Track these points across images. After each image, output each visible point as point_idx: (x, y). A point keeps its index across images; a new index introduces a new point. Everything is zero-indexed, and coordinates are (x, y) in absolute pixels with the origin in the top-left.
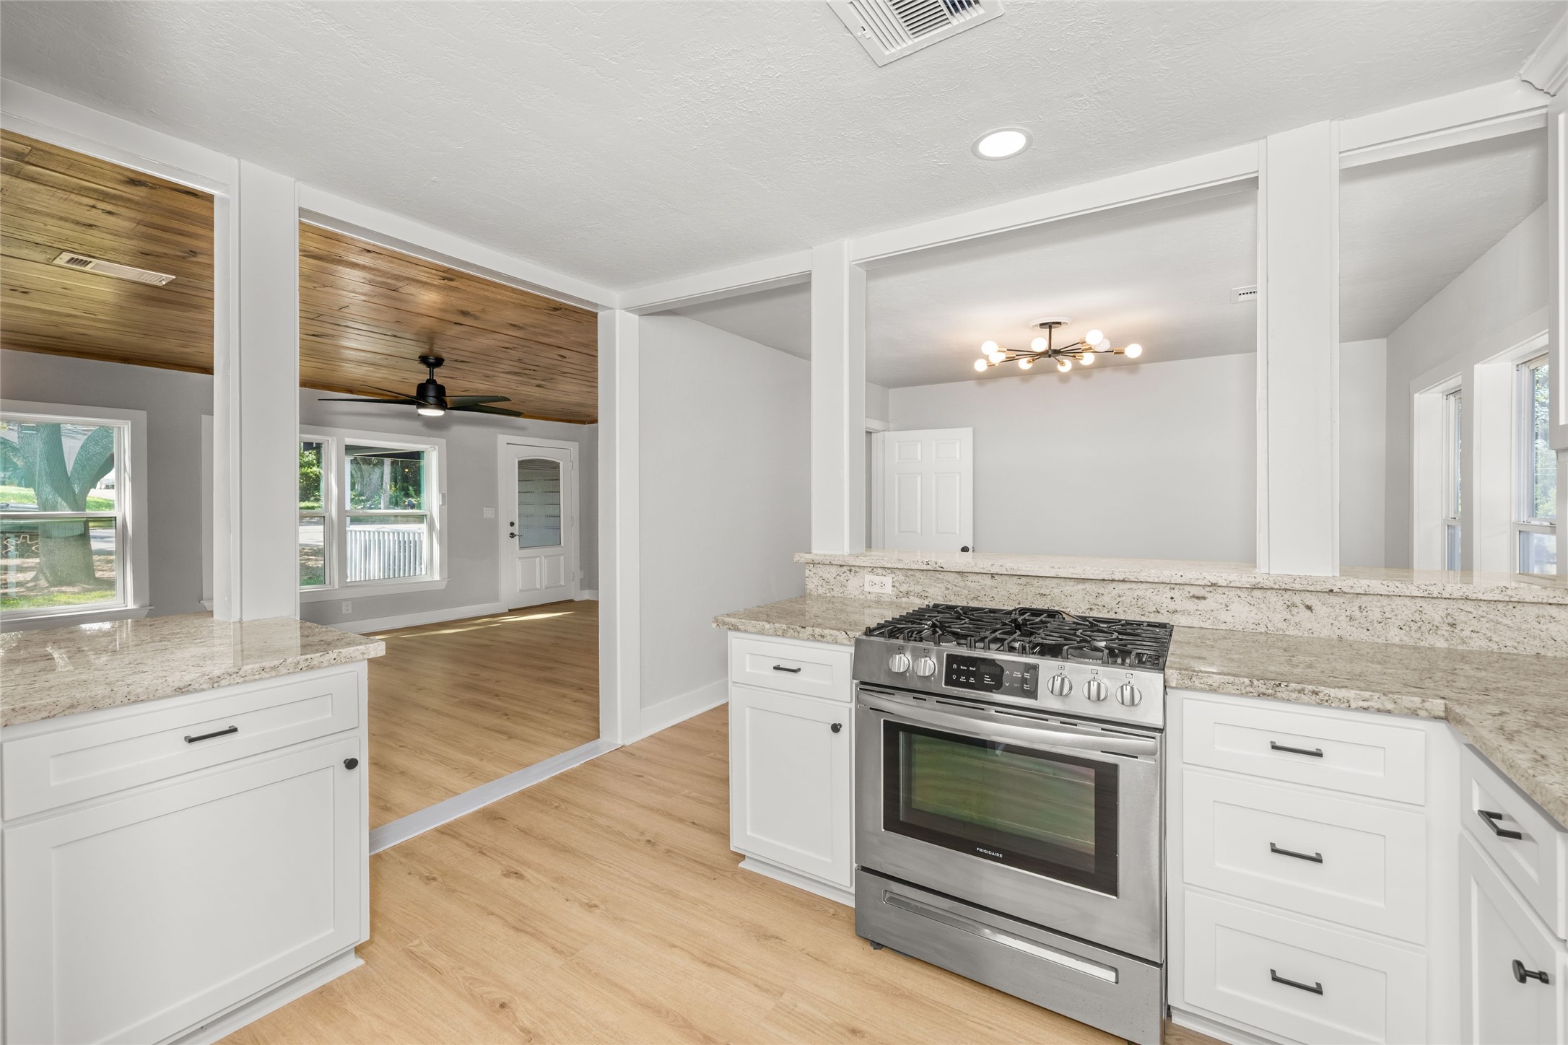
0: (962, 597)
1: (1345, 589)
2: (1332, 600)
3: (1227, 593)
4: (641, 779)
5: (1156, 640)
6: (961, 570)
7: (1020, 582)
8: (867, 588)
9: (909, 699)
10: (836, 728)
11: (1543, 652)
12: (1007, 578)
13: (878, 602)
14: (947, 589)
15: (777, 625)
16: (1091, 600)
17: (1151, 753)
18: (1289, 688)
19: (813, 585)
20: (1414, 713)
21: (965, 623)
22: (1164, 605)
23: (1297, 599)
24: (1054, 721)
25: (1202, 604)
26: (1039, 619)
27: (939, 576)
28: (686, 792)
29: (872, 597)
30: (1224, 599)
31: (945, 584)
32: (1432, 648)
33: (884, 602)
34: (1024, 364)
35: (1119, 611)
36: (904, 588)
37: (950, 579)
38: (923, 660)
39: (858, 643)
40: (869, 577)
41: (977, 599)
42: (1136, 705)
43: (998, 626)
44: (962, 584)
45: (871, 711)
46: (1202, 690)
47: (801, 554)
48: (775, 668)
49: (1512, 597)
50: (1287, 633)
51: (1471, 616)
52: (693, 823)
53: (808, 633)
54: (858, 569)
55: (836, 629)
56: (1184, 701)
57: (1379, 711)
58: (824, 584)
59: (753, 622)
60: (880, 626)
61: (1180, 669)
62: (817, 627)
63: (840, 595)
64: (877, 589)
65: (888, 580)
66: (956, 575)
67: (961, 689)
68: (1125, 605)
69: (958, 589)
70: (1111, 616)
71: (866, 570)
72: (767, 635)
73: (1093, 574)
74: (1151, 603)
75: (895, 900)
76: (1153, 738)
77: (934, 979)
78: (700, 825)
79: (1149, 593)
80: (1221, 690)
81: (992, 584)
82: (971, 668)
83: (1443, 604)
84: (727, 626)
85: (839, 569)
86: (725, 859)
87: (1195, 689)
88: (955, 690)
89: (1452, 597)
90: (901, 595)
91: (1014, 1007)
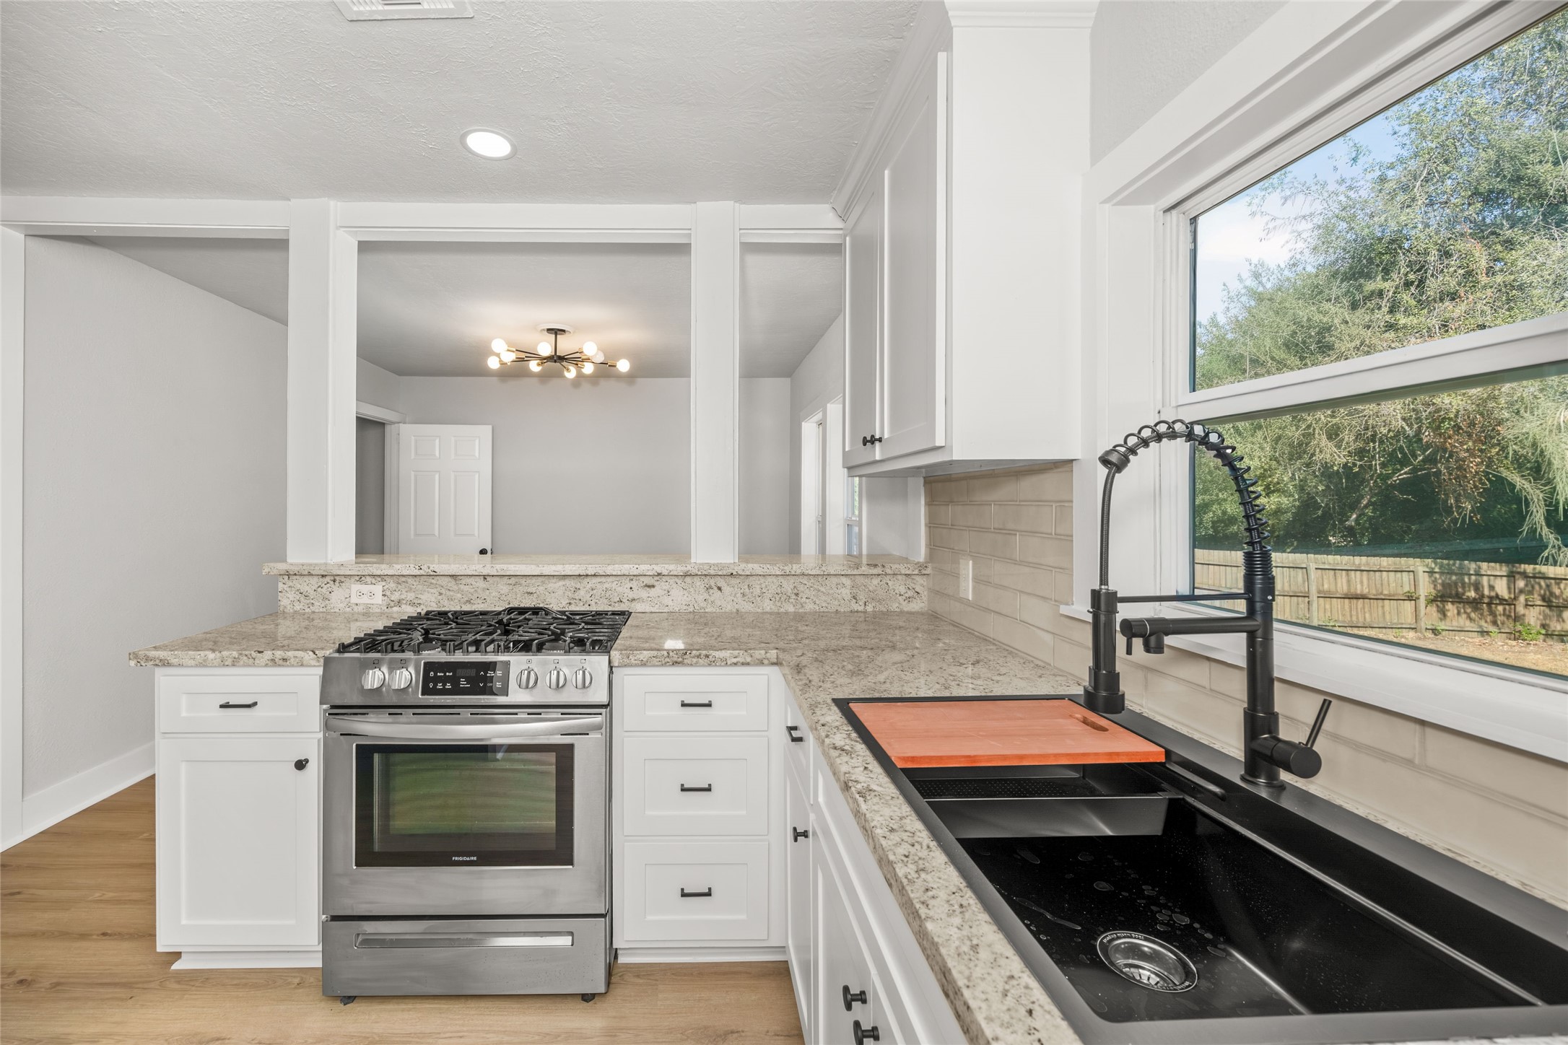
0: (456, 601)
1: (740, 573)
2: (734, 581)
3: (669, 581)
4: (18, 897)
5: (612, 627)
6: (454, 574)
7: (510, 582)
8: (354, 600)
9: (384, 716)
10: (301, 765)
11: (839, 609)
12: (497, 579)
13: (367, 614)
14: (441, 594)
15: (225, 653)
16: (570, 595)
17: (597, 728)
18: (692, 655)
19: (288, 600)
20: (761, 663)
21: (451, 628)
22: (626, 595)
23: (712, 582)
24: (522, 714)
25: (653, 592)
26: (523, 617)
27: (433, 581)
28: (97, 895)
29: (360, 609)
30: (666, 586)
31: (439, 589)
32: (787, 613)
33: (373, 613)
34: (534, 366)
35: (592, 603)
36: (396, 596)
37: (444, 584)
38: (398, 672)
39: (327, 661)
40: (356, 587)
41: (470, 603)
42: (588, 687)
43: (483, 628)
44: (455, 588)
45: (342, 737)
46: (636, 665)
47: (272, 565)
48: (222, 706)
49: (824, 572)
50: (707, 611)
51: (806, 587)
52: (104, 934)
53: (266, 658)
54: (343, 579)
55: (302, 650)
56: (625, 677)
57: (743, 664)
58: (302, 599)
59: (190, 652)
60: (358, 641)
61: (621, 650)
62: (278, 650)
63: (321, 610)
64: (365, 600)
65: (378, 589)
66: (449, 579)
67: (437, 697)
68: (596, 597)
69: (451, 593)
70: (586, 608)
71: (353, 580)
72: (211, 667)
73: (571, 570)
74: (616, 594)
75: (369, 942)
76: (601, 714)
77: (409, 1010)
78: (115, 934)
79: (614, 585)
80: (648, 664)
81: (484, 586)
82: (447, 674)
83: (792, 580)
84: (152, 663)
85: (321, 579)
86: (151, 967)
87: (631, 666)
88: (431, 699)
89: (796, 574)
90: (392, 604)
91: (487, 1006)
